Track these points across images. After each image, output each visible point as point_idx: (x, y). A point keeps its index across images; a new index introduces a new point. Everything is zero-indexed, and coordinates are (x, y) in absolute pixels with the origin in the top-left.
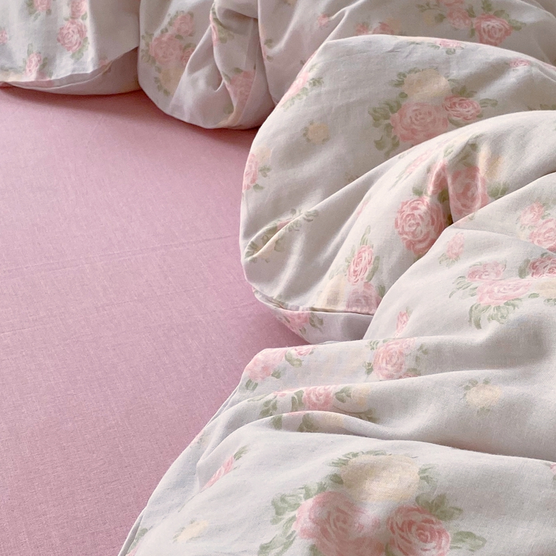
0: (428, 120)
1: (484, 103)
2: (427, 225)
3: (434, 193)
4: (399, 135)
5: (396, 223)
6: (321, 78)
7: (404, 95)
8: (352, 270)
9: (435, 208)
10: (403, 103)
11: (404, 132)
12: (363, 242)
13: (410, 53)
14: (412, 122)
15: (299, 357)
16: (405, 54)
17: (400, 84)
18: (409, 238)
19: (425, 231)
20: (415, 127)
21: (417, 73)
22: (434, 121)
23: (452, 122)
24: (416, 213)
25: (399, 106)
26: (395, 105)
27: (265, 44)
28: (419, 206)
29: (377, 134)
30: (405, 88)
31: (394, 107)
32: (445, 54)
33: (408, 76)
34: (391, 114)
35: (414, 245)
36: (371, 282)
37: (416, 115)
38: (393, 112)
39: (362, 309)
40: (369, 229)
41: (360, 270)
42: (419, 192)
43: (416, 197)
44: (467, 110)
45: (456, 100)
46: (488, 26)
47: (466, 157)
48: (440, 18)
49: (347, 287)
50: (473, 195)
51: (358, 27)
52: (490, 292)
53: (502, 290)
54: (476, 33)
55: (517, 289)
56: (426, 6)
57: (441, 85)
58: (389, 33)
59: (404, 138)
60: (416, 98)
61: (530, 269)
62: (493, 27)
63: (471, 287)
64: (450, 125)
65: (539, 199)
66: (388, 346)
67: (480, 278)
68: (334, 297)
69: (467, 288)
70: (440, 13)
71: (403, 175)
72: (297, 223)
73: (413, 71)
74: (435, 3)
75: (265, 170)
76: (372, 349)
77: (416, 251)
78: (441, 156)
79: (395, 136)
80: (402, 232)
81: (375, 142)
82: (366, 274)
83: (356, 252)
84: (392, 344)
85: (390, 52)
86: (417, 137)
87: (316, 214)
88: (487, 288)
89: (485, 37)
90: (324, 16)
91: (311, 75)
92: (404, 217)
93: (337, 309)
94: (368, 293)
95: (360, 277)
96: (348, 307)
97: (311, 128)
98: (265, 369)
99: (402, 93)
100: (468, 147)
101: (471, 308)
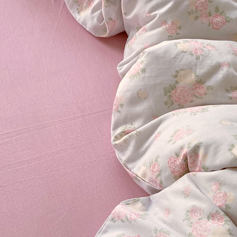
0: (186, 95)
1: (208, 88)
2: (179, 168)
3: (182, 159)
4: (174, 100)
5: (168, 162)
6: (145, 69)
7: (177, 82)
8: (151, 169)
9: (182, 164)
10: (177, 86)
11: (176, 99)
12: (156, 160)
13: (181, 59)
14: (179, 95)
15: (131, 220)
16: (179, 60)
17: (176, 76)
18: (173, 170)
19: (178, 170)
20: (180, 97)
21: (184, 71)
22: (188, 95)
23: (195, 95)
24: (176, 163)
25: (175, 87)
27: (124, 14)
28: (177, 161)
29: (166, 99)
30: (178, 79)
31: (173, 87)
32: (195, 60)
33: (179, 72)
34: (171, 91)
35: (174, 173)
36: (158, 178)
37: (181, 92)
38: (172, 90)
39: (154, 185)
40: (158, 157)
41: (154, 171)
42: (177, 155)
43: (176, 157)
44: (201, 91)
45: (197, 86)
46: (216, 21)
47: (195, 150)
48: (197, 18)
49: (149, 174)
50: (196, 164)
51: (162, 21)
52: (196, 228)
53: (200, 229)
54: (211, 24)
55: (205, 232)
56: (191, 12)
57: (192, 78)
58: (175, 26)
59: (176, 101)
60: (181, 84)
61: (212, 216)
62: (218, 21)
63: (190, 221)
64: (194, 97)
65: (218, 181)
66: (161, 235)
67: (194, 214)
68: (144, 175)
69: (189, 220)
70: (197, 15)
71: (172, 138)
72: (132, 135)
73: (182, 70)
74: (195, 10)
75: (122, 105)
76: (155, 232)
77: (174, 175)
78: (186, 146)
79: (172, 100)
80: (170, 167)
81: (165, 102)
82: (156, 174)
83: (153, 163)
84: (162, 235)
85: (173, 58)
86: (181, 101)
87: (140, 132)
88: (196, 226)
89: (215, 26)
90: (148, 13)
91: (142, 66)
92: (171, 162)
93: (145, 180)
94: (157, 181)
95: (154, 174)
96: (149, 181)
97: (140, 92)
98: (119, 217)
99: (176, 81)
100: (196, 147)
101: (189, 234)
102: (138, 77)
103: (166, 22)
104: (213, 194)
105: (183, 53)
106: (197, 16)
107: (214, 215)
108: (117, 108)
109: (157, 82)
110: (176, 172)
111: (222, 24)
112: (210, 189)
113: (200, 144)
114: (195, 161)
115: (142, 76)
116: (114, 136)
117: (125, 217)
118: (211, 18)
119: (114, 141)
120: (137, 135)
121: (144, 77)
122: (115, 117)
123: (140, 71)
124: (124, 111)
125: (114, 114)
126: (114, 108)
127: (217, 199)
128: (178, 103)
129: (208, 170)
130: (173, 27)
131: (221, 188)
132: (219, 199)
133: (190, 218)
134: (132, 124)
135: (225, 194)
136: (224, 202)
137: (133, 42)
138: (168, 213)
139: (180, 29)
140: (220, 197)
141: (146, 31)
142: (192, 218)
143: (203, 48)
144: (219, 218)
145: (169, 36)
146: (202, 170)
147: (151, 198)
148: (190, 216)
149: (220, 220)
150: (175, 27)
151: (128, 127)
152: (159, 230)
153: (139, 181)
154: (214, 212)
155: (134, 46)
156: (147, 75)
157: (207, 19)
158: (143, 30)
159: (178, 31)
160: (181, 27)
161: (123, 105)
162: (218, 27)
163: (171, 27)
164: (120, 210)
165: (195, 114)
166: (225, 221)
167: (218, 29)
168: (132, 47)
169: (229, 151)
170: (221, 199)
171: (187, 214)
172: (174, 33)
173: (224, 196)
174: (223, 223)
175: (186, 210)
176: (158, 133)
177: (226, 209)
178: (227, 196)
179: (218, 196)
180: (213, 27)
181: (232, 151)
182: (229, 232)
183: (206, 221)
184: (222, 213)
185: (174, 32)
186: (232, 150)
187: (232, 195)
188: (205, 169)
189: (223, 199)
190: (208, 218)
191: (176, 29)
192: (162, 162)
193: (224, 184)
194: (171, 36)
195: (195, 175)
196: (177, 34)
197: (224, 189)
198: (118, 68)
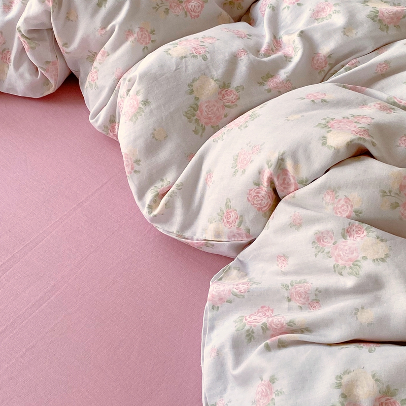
0: (215, 110)
1: (237, 89)
3: (268, 185)
4: (203, 123)
5: (249, 200)
6: (147, 100)
7: (197, 99)
8: (225, 221)
9: (270, 191)
10: (199, 104)
11: (206, 120)
12: (227, 206)
13: (186, 67)
14: (208, 114)
16: (184, 69)
17: (192, 92)
18: (259, 206)
19: (266, 202)
20: (210, 116)
21: (197, 81)
22: (218, 109)
23: (226, 106)
24: (259, 195)
25: (197, 106)
26: (195, 106)
27: (63, 46)
28: (261, 192)
29: (193, 126)
30: (195, 94)
31: (195, 108)
32: (203, 61)
33: (193, 84)
34: (195, 113)
35: (261, 209)
36: (240, 227)
37: (208, 109)
38: (196, 111)
39: (238, 239)
40: (228, 200)
41: (231, 221)
42: (258, 184)
43: (257, 187)
44: (231, 97)
45: (223, 92)
46: (192, 6)
47: (280, 166)
48: (167, 11)
49: (226, 229)
50: (288, 183)
51: (126, 32)
52: (339, 255)
53: (345, 254)
54: (188, 13)
55: (353, 253)
56: (157, 6)
57: (212, 86)
58: (146, 32)
59: (207, 124)
60: (203, 98)
61: (346, 233)
62: (195, 6)
63: (325, 251)
64: (226, 108)
65: (330, 188)
66: (296, 288)
67: (323, 241)
68: (218, 234)
69: (323, 252)
70: (166, 7)
71: (237, 168)
72: (173, 192)
73: (194, 80)
74: (161, 2)
75: (137, 162)
76: (287, 290)
77: (263, 211)
78: (266, 166)
79: (202, 125)
80: (253, 204)
81: (193, 131)
82: (236, 224)
83: (225, 212)
84: (298, 287)
85: (176, 70)
86: (212, 121)
87: (182, 184)
88: (336, 253)
89: (193, 13)
90: (102, 29)
91: (140, 98)
92: (253, 197)
93: (222, 240)
94: (240, 232)
95: (233, 225)
96: (229, 238)
97: (156, 132)
98: (221, 299)
99: (195, 98)
100: (280, 161)
101: (334, 266)
102: (143, 114)
103: (132, 31)
104: (331, 207)
105: (184, 60)
106: (166, 9)
107: (349, 230)
108: (132, 169)
109: (171, 110)
110: (264, 207)
111: (200, 7)
112: (324, 202)
113: (282, 155)
114: (284, 180)
115: (147, 110)
116: (147, 206)
117: (231, 295)
118: (184, 5)
119: (150, 212)
120: (179, 189)
121: (151, 111)
122: (134, 182)
123: (141, 106)
124: (144, 167)
125: (132, 179)
126: (127, 170)
127: (340, 210)
128: (210, 125)
129: (308, 183)
130: (144, 35)
131: (337, 194)
132: (343, 208)
133: (322, 248)
134: (162, 180)
135: (347, 198)
136: (350, 209)
137: (95, 78)
138: (283, 261)
139: (154, 34)
140: (343, 206)
141: (108, 55)
142: (325, 247)
143: (202, 44)
144: (357, 229)
145: (144, 48)
146: (299, 186)
147: (241, 259)
148: (321, 246)
149: (359, 232)
150: (147, 34)
151: (159, 186)
152: (289, 284)
153: (213, 245)
154: (347, 226)
155: (100, 83)
156: (153, 106)
157: (179, 8)
158: (103, 56)
159: (153, 37)
160: (154, 31)
161: (139, 161)
162: (197, 14)
163: (142, 35)
164: (218, 290)
165: (246, 126)
166: (366, 229)
167: (198, 16)
168: (98, 84)
169: (324, 146)
170: (345, 207)
171: (315, 245)
172: (149, 43)
173: (346, 202)
174: (365, 233)
175: (311, 243)
176: (207, 173)
177: (357, 215)
178: (351, 200)
179: (340, 206)
180: (191, 16)
181: (328, 144)
182: (379, 239)
183: (344, 242)
184: (357, 223)
185: (148, 41)
186: (326, 143)
187: (356, 196)
188: (304, 183)
189: (347, 206)
190: (344, 237)
191: (149, 36)
192: (239, 205)
193: (339, 188)
194: (147, 47)
195: (294, 197)
196: (153, 41)
197: (341, 194)
198: (91, 121)
